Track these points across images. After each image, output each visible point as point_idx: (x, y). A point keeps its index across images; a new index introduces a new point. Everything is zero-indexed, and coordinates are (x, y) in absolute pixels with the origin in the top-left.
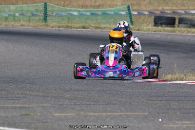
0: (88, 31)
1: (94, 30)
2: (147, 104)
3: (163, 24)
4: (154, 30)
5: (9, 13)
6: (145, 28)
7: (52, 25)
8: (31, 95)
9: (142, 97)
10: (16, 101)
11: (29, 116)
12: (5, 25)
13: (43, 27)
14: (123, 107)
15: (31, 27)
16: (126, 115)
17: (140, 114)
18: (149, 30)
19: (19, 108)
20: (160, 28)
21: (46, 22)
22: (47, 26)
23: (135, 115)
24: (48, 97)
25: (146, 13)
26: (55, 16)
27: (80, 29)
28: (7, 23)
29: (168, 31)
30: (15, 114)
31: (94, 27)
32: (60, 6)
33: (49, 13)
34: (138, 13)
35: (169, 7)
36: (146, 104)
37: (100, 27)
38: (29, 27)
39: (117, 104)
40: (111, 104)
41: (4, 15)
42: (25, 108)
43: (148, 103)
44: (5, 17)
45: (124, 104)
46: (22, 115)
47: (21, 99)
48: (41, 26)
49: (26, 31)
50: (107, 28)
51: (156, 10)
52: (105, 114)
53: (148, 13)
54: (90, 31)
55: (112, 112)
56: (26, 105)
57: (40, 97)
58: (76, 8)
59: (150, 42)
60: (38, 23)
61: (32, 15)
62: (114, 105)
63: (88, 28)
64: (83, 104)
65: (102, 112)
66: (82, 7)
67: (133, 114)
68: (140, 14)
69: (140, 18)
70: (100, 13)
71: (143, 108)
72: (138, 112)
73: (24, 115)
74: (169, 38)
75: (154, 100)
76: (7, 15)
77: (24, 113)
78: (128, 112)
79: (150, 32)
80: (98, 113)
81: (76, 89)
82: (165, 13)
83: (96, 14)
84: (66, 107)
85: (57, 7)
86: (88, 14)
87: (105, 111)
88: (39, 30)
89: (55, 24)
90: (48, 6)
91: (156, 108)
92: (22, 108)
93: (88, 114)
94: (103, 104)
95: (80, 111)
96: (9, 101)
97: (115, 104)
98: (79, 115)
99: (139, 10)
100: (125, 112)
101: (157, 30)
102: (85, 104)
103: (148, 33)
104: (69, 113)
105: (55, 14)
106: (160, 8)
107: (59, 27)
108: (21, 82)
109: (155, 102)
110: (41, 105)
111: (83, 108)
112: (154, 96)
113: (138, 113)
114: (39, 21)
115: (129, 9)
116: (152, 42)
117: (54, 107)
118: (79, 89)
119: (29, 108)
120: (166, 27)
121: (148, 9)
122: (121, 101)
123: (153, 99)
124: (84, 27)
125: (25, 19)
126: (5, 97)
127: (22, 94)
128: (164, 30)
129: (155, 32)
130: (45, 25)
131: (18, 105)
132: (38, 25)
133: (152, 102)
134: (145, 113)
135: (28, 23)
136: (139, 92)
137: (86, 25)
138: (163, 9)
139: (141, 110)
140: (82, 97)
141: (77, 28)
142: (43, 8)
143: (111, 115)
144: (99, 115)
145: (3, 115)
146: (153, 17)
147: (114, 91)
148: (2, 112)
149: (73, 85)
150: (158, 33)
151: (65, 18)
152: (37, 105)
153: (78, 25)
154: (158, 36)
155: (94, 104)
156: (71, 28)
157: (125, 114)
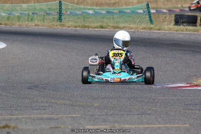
0: (107, 31)
1: (112, 30)
2: (186, 115)
3: (185, 23)
4: (176, 29)
5: (22, 12)
6: (166, 27)
7: (67, 24)
8: (56, 103)
9: (178, 106)
10: (43, 111)
11: (60, 129)
12: (19, 25)
13: (58, 26)
14: (160, 118)
15: (46, 27)
16: (166, 127)
17: (181, 126)
18: (170, 29)
19: (47, 119)
20: (182, 27)
21: (60, 22)
22: (63, 26)
23: (175, 127)
24: (75, 106)
25: (165, 11)
26: (70, 15)
27: (98, 29)
28: (21, 23)
29: (190, 30)
30: (43, 126)
31: (113, 27)
32: (74, 4)
33: (63, 12)
34: (156, 11)
35: (188, 4)
36: (184, 114)
37: (119, 26)
38: (44, 27)
39: (153, 115)
40: (146, 114)
41: (17, 14)
42: (53, 119)
43: (186, 112)
44: (18, 16)
45: (160, 114)
46: (51, 128)
47: (47, 108)
48: (57, 26)
49: (41, 31)
50: (127, 28)
51: (175, 8)
52: (142, 126)
53: (167, 11)
54: (108, 31)
55: (149, 124)
56: (54, 116)
57: (67, 105)
58: (90, 6)
59: (173, 42)
60: (54, 23)
61: (47, 14)
62: (149, 116)
63: (106, 28)
64: (115, 115)
65: (138, 124)
66: (97, 5)
67: (173, 126)
68: (158, 12)
69: (159, 17)
70: (116, 11)
71: (182, 118)
72: (177, 123)
73: (54, 128)
74: (193, 37)
75: (192, 110)
76: (19, 14)
77: (53, 125)
78: (166, 123)
79: (172, 32)
80: (134, 124)
81: (104, 97)
82: (185, 11)
83: (113, 13)
84: (98, 118)
85: (70, 6)
86: (104, 12)
87: (142, 123)
88: (54, 30)
89: (71, 23)
90: (63, 4)
91: (197, 119)
92: (50, 119)
93: (124, 126)
94: (138, 115)
95: (114, 123)
96: (34, 111)
97: (150, 114)
98: (114, 127)
99: (157, 8)
100: (163, 124)
101: (179, 29)
102: (118, 114)
103: (170, 33)
104: (102, 125)
105: (69, 13)
106: (180, 6)
107: (75, 27)
108: (42, 88)
109: (194, 111)
110: (70, 115)
111: (116, 119)
112: (190, 105)
113: (178, 126)
114: (53, 20)
115: (148, 7)
116: (175, 42)
117: (85, 118)
118: (107, 96)
119: (57, 119)
120: (189, 26)
121: (166, 7)
122: (156, 110)
123: (190, 108)
124: (102, 27)
125: (39, 18)
126: (29, 106)
127: (47, 102)
128: (187, 29)
129: (176, 31)
130: (61, 25)
131: (45, 116)
132: (54, 25)
133: (190, 111)
134: (186, 125)
135: (42, 23)
136: (173, 100)
137: (104, 25)
138: (182, 6)
139: (180, 121)
140: (112, 106)
141: (94, 28)
142: (58, 7)
143: (148, 127)
144: (135, 127)
145: (30, 127)
146: (173, 16)
147: (145, 98)
148: (29, 124)
149: (99, 92)
150: (180, 32)
151: (80, 17)
152: (66, 116)
153: (95, 25)
154: (181, 36)
155: (128, 115)
156: (89, 28)
157: (163, 126)
